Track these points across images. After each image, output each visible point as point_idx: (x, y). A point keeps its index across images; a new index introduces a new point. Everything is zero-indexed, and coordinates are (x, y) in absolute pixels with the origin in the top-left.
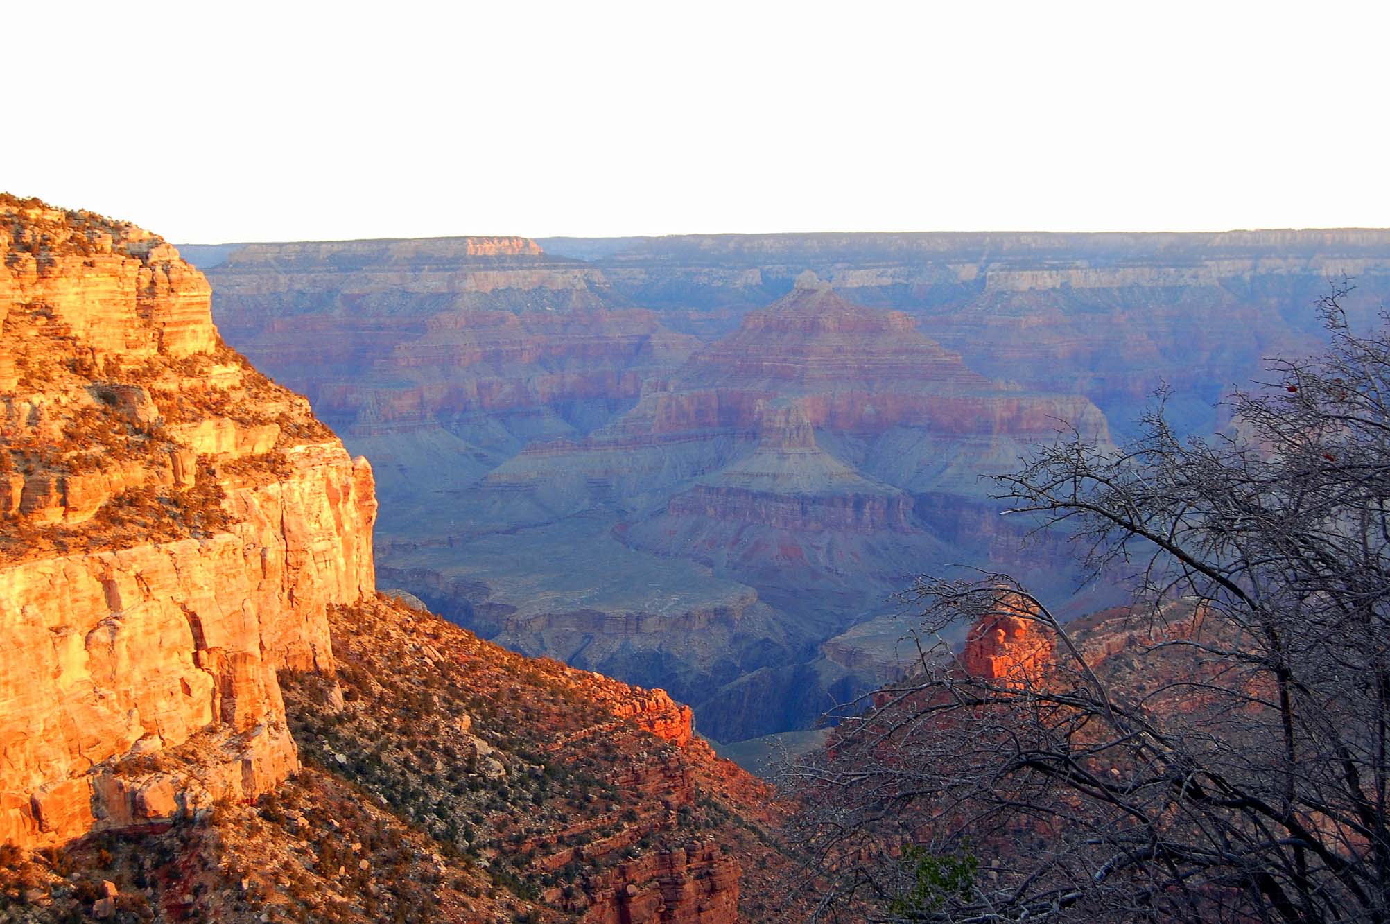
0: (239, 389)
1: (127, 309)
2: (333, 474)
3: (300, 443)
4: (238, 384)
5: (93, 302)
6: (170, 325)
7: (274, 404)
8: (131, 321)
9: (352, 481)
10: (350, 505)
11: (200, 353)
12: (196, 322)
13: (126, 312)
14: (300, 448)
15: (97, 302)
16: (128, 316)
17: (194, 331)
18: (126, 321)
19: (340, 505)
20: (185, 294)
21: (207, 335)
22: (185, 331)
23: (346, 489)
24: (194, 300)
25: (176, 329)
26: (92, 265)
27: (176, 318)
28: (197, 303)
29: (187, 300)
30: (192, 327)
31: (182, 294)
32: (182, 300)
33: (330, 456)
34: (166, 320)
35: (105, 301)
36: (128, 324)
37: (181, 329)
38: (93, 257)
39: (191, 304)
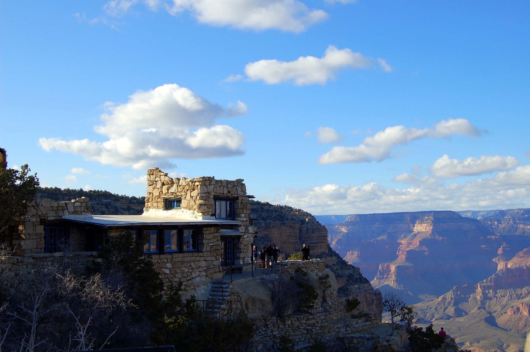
0: (336, 265)
1: (295, 238)
2: (368, 295)
3: (357, 284)
4: (336, 264)
5: (284, 236)
6: (312, 243)
7: (348, 270)
8: (297, 242)
9: (374, 297)
10: (374, 306)
11: (323, 253)
12: (322, 243)
13: (295, 239)
14: (356, 286)
15: (285, 236)
16: (296, 241)
17: (321, 246)
18: (295, 243)
19: (370, 306)
20: (318, 233)
21: (325, 247)
22: (318, 246)
23: (373, 300)
24: (321, 235)
25: (315, 245)
26: (284, 224)
27: (315, 241)
28: (322, 236)
29: (319, 235)
30: (320, 244)
31: (317, 233)
32: (317, 235)
33: (366, 289)
34: (312, 242)
35: (288, 236)
36: (296, 244)
37: (317, 245)
38: (285, 221)
39: (319, 237)
